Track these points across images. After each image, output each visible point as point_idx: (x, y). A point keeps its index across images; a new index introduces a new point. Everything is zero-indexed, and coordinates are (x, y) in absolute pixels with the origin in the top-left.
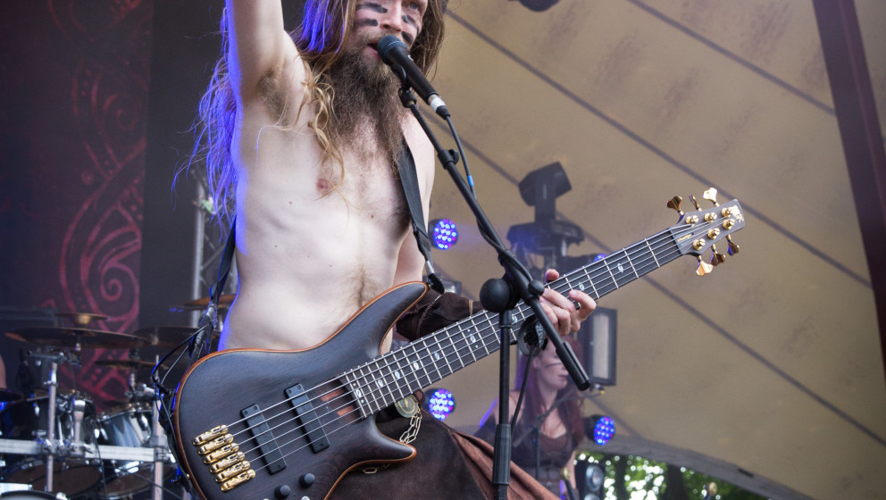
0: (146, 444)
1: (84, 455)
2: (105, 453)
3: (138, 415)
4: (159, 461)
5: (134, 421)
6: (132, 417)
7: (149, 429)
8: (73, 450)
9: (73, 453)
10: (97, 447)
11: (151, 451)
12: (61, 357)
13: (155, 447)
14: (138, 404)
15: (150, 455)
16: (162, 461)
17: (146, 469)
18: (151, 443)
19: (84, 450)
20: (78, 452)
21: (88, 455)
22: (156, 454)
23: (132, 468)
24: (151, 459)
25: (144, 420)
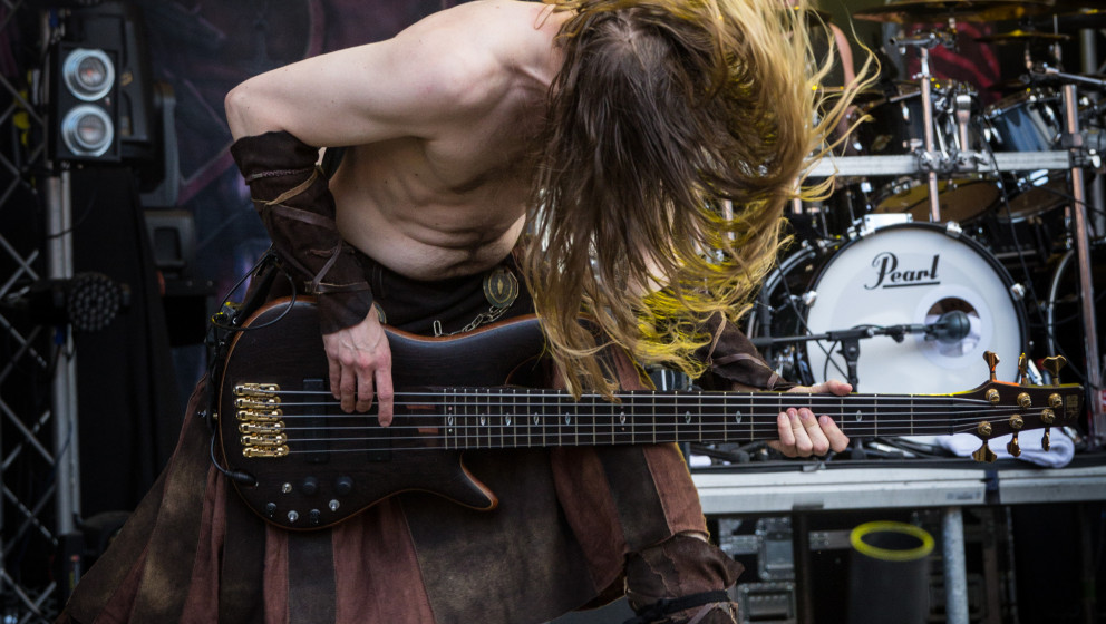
0: (1057, 146)
1: (977, 168)
2: (1003, 162)
3: (1039, 106)
4: (1076, 166)
5: (1035, 114)
6: (1032, 108)
7: (1056, 123)
8: (961, 163)
9: (961, 167)
10: (992, 156)
11: (1064, 155)
12: (932, 40)
13: (1069, 148)
14: (1038, 90)
15: (1064, 160)
16: (1081, 166)
17: (1059, 179)
18: (1064, 144)
19: (975, 161)
20: (968, 165)
21: (982, 168)
22: (1072, 158)
23: (1039, 179)
24: (1065, 165)
25: (1049, 111)
